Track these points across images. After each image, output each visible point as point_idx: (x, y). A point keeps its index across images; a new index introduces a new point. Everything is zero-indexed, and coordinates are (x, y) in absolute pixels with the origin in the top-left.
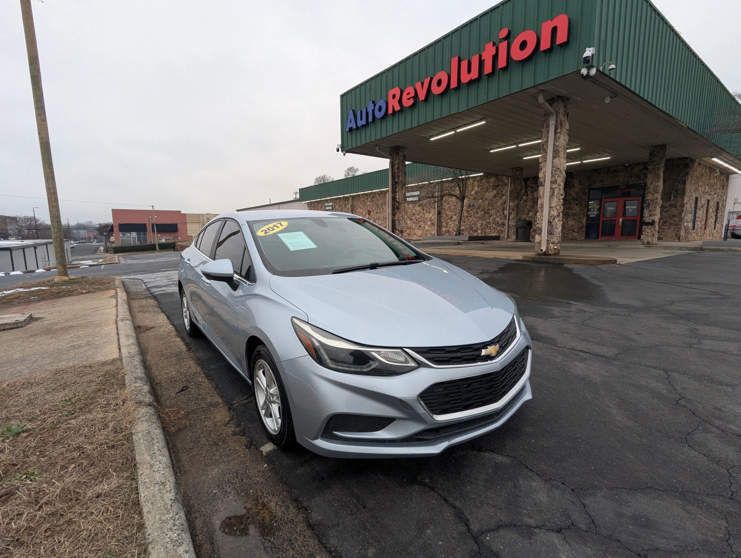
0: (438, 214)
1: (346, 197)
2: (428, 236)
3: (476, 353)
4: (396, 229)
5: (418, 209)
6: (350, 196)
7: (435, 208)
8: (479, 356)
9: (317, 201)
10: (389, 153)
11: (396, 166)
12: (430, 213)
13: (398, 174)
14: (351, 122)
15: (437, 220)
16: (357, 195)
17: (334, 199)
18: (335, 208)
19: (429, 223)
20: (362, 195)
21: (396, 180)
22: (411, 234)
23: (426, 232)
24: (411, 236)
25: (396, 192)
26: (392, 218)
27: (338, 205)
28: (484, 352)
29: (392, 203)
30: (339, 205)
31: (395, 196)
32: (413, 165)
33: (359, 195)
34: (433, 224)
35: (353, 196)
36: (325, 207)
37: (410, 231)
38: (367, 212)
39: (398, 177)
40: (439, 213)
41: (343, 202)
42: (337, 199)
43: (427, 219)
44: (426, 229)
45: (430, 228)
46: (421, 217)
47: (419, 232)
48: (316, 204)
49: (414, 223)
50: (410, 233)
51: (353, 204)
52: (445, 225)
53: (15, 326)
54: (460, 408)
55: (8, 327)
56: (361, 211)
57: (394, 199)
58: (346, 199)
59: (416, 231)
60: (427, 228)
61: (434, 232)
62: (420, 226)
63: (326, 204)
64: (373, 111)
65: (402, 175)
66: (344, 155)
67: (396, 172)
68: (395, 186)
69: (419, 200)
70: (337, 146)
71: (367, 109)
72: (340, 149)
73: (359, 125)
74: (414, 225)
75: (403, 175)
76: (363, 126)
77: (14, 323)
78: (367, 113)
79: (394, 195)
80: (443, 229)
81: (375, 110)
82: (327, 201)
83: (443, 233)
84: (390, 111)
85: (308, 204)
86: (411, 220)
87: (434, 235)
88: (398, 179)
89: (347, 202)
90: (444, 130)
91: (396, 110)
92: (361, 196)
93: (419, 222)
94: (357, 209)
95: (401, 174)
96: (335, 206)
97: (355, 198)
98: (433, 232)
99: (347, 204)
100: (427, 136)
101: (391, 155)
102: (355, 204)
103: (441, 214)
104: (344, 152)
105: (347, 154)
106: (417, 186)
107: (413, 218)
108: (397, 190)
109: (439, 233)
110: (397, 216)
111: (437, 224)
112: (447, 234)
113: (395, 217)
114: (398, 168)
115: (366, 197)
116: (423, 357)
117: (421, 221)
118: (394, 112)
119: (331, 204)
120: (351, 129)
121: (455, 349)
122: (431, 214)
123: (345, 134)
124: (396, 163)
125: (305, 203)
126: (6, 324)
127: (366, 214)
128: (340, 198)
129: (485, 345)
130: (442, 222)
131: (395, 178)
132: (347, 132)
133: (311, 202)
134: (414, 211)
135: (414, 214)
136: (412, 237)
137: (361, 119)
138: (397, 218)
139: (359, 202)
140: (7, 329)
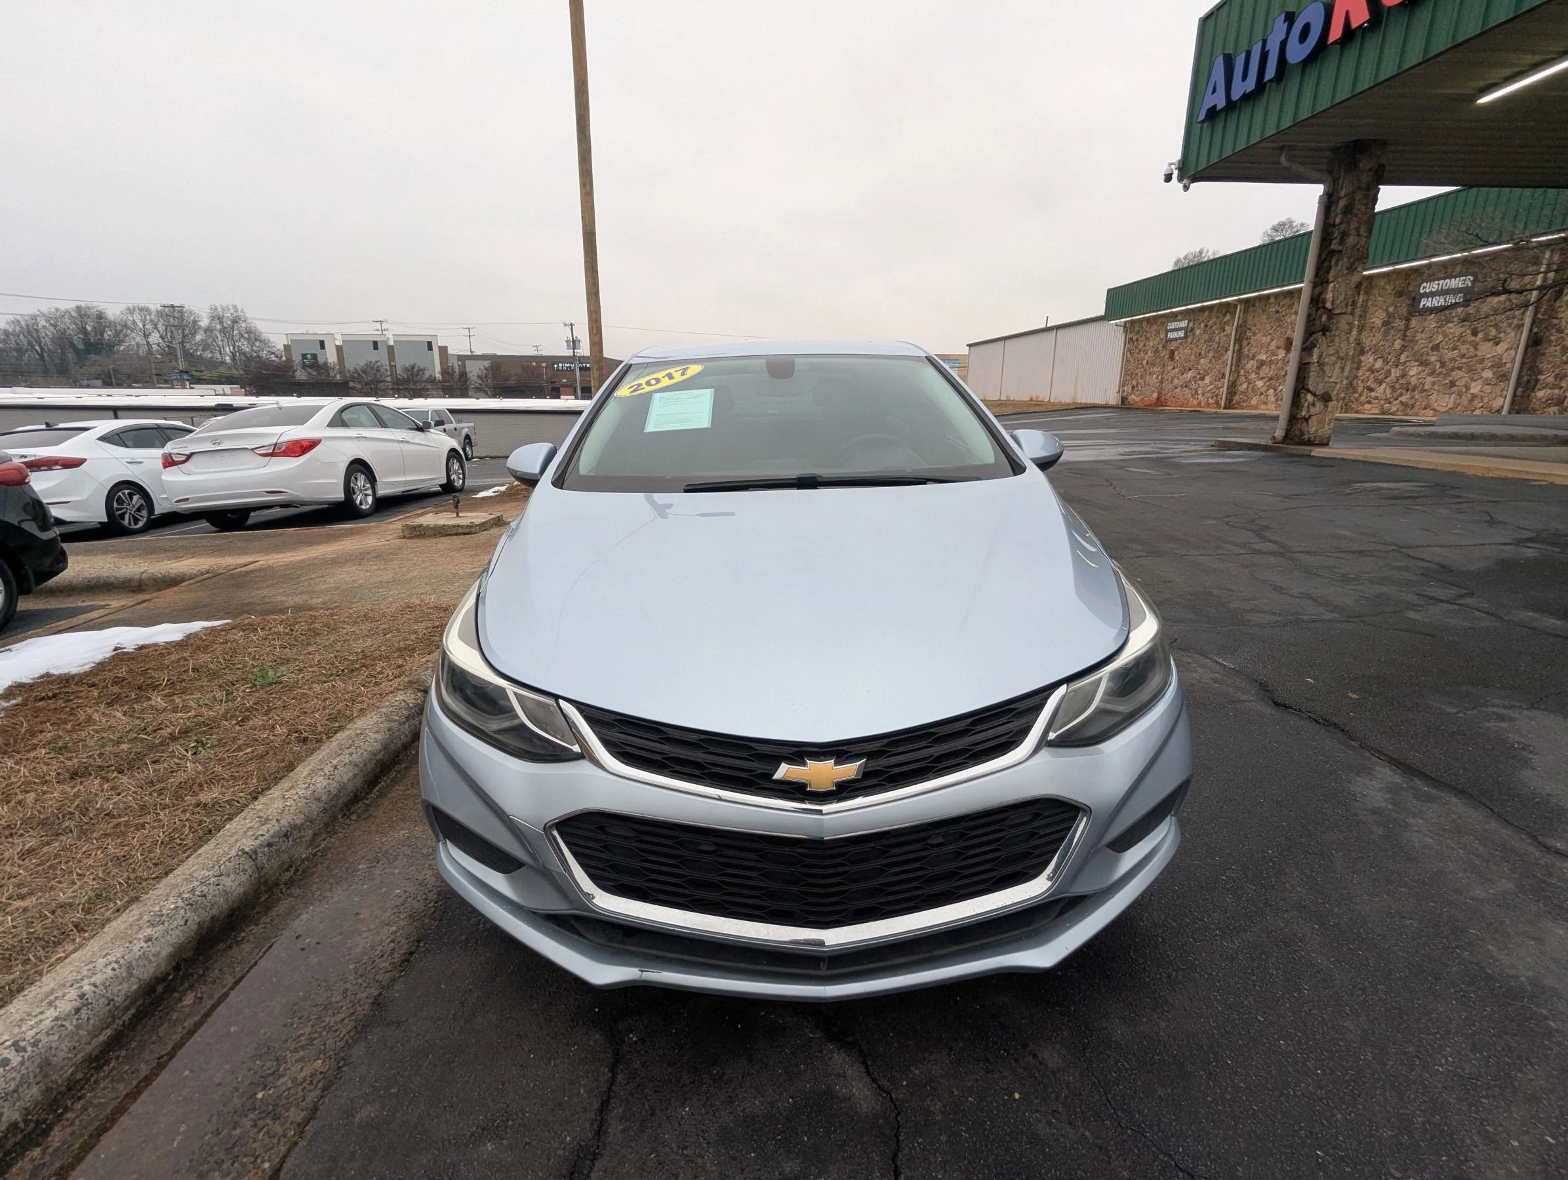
0: (1527, 347)
1: (1228, 304)
2: (1477, 412)
3: (758, 766)
4: (1308, 391)
5: (1454, 329)
6: (1240, 301)
7: (1520, 327)
8: (768, 776)
9: (1148, 319)
10: (1324, 167)
11: (1342, 203)
12: (1497, 344)
13: (1343, 226)
14: (1214, 91)
15: (1523, 363)
16: (1260, 298)
17: (1193, 310)
18: (1194, 334)
19: (1488, 374)
20: (1276, 295)
21: (1334, 246)
22: (1413, 406)
23: (1471, 401)
24: (1415, 410)
25: (1328, 282)
26: (1301, 359)
27: (1202, 325)
28: (783, 771)
29: (1309, 316)
30: (1206, 326)
31: (1321, 294)
32: (1464, 194)
33: (1268, 297)
34: (1504, 377)
35: (1247, 301)
36: (1167, 331)
37: (1412, 398)
38: (1282, 343)
39: (1344, 236)
40: (1535, 342)
41: (1218, 318)
42: (1202, 309)
43: (1482, 361)
44: (1472, 391)
45: (1487, 389)
46: (1463, 356)
47: (1443, 402)
48: (1144, 325)
49: (1432, 373)
50: (1411, 402)
51: (1245, 322)
52: (1551, 379)
53: (467, 531)
54: (681, 900)
55: (460, 530)
56: (1267, 339)
57: (1316, 301)
58: (1229, 308)
59: (1433, 398)
60: (1475, 388)
61: (1503, 401)
62: (1453, 384)
63: (1171, 326)
64: (1284, 44)
65: (1357, 229)
66: (1186, 188)
67: (1338, 221)
68: (1326, 264)
69: (1466, 303)
70: (1166, 167)
71: (1264, 42)
72: (1176, 173)
73: (1236, 96)
74: (1430, 379)
75: (1363, 230)
76: (1246, 97)
77: (467, 526)
78: (1264, 56)
79: (1318, 290)
80: (1541, 394)
81: (1290, 40)
82: (1174, 317)
83: (1535, 404)
84: (1336, 33)
85: (1125, 326)
86: (1424, 363)
87: (1499, 411)
88: (1342, 241)
89: (1228, 317)
90: (1538, 58)
91: (1354, 25)
92: (1272, 300)
93: (1453, 369)
94: (1255, 334)
95: (1354, 225)
96: (1192, 329)
97: (1254, 305)
98: (1497, 404)
99: (1227, 323)
100: (1467, 91)
101: (1330, 172)
102: (1250, 322)
103: (1544, 345)
104: (1185, 181)
105: (1193, 185)
106: (1465, 261)
107: (1433, 359)
108: (1331, 277)
109: (1520, 404)
110: (1316, 351)
111: (1519, 377)
112: (1554, 409)
113: (1311, 355)
114: (1348, 210)
115: (1287, 301)
116: (597, 733)
117: (1459, 368)
118: (1349, 34)
119: (1184, 324)
120: (1212, 113)
121: (692, 737)
122: (1500, 349)
123: (1197, 128)
124: (1342, 194)
125: (1116, 325)
126: (459, 526)
127: (1278, 348)
128: (1211, 308)
129: (800, 752)
130: (1541, 372)
131: (1331, 241)
132: (1202, 122)
133: (1132, 322)
134: (1440, 338)
135: (1436, 348)
136: (1416, 415)
137: (1245, 77)
138: (1315, 358)
139: (1264, 317)
140: (460, 534)
